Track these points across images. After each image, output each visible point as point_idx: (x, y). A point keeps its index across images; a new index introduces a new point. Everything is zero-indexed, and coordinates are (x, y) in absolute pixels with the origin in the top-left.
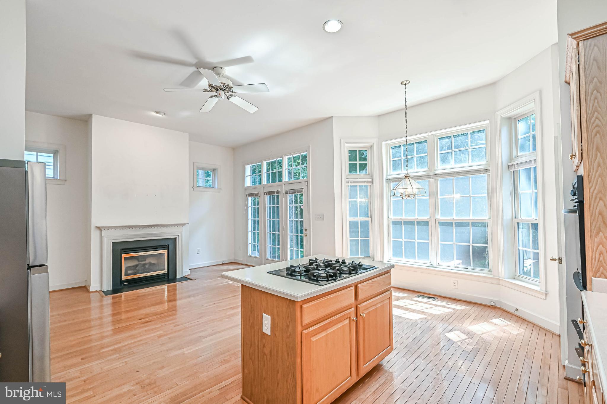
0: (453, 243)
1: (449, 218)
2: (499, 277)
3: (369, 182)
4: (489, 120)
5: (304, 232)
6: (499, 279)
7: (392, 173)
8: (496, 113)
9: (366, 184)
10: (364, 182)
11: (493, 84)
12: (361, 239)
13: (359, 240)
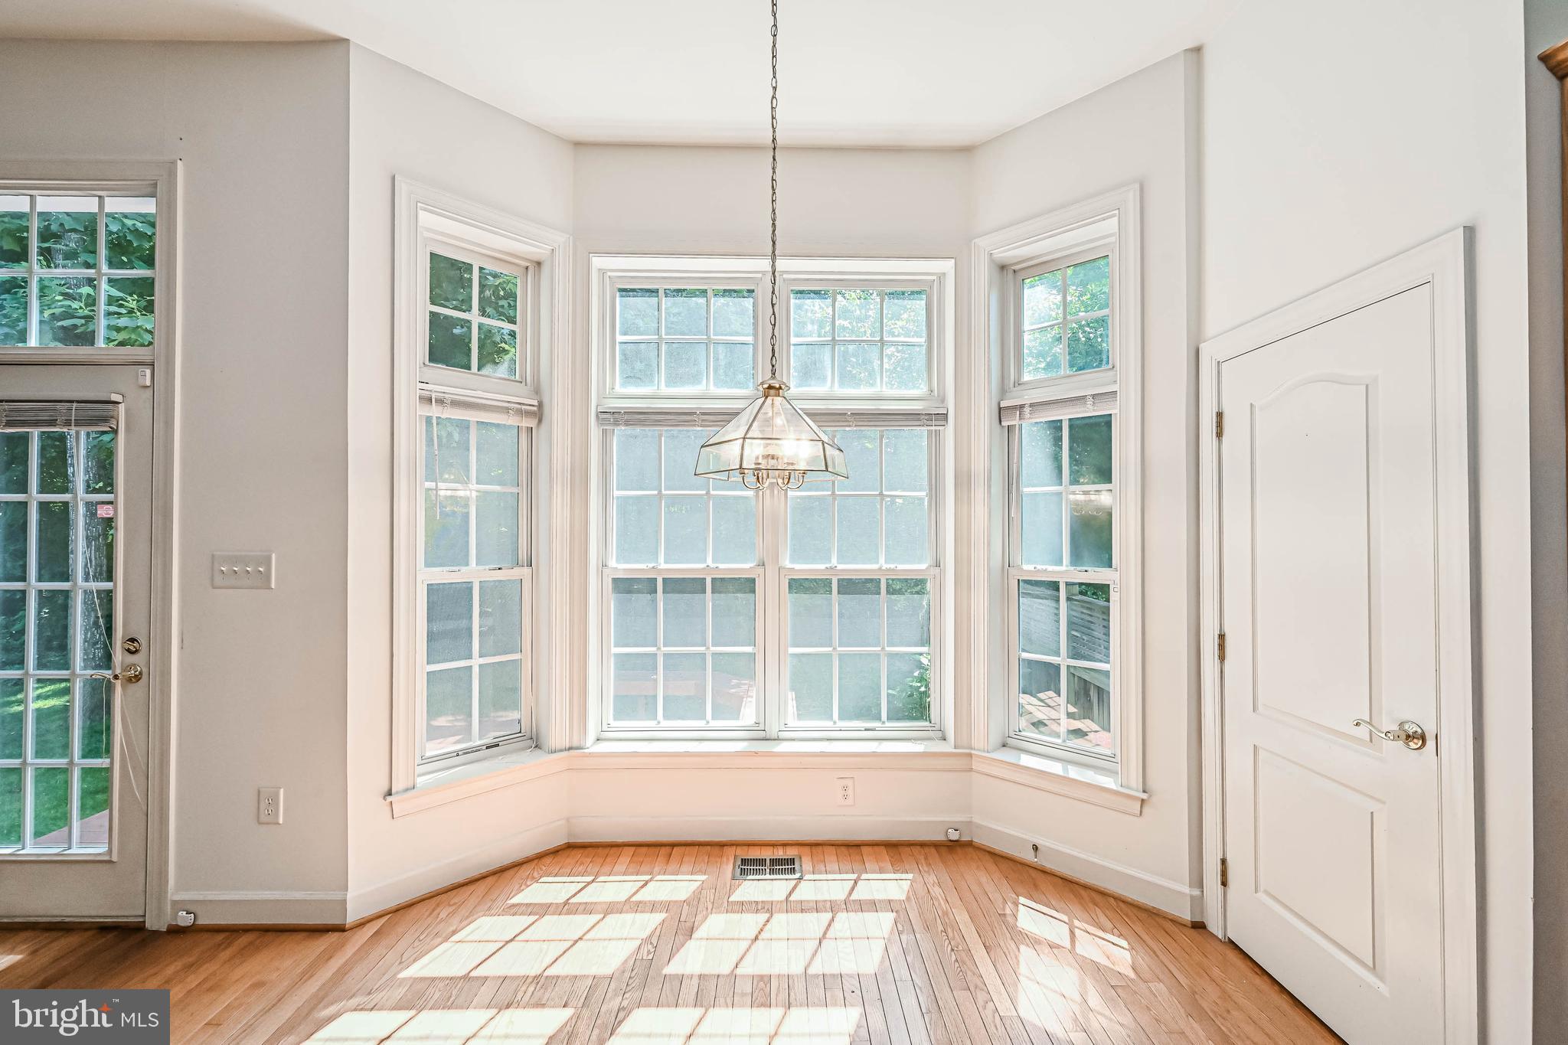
0: (831, 649)
1: (822, 567)
2: (972, 749)
3: (528, 414)
4: (953, 260)
5: (118, 656)
6: (970, 755)
7: (619, 389)
8: (976, 240)
9: (512, 420)
10: (506, 410)
11: (966, 151)
12: (483, 661)
13: (476, 671)
